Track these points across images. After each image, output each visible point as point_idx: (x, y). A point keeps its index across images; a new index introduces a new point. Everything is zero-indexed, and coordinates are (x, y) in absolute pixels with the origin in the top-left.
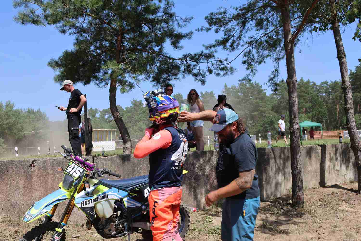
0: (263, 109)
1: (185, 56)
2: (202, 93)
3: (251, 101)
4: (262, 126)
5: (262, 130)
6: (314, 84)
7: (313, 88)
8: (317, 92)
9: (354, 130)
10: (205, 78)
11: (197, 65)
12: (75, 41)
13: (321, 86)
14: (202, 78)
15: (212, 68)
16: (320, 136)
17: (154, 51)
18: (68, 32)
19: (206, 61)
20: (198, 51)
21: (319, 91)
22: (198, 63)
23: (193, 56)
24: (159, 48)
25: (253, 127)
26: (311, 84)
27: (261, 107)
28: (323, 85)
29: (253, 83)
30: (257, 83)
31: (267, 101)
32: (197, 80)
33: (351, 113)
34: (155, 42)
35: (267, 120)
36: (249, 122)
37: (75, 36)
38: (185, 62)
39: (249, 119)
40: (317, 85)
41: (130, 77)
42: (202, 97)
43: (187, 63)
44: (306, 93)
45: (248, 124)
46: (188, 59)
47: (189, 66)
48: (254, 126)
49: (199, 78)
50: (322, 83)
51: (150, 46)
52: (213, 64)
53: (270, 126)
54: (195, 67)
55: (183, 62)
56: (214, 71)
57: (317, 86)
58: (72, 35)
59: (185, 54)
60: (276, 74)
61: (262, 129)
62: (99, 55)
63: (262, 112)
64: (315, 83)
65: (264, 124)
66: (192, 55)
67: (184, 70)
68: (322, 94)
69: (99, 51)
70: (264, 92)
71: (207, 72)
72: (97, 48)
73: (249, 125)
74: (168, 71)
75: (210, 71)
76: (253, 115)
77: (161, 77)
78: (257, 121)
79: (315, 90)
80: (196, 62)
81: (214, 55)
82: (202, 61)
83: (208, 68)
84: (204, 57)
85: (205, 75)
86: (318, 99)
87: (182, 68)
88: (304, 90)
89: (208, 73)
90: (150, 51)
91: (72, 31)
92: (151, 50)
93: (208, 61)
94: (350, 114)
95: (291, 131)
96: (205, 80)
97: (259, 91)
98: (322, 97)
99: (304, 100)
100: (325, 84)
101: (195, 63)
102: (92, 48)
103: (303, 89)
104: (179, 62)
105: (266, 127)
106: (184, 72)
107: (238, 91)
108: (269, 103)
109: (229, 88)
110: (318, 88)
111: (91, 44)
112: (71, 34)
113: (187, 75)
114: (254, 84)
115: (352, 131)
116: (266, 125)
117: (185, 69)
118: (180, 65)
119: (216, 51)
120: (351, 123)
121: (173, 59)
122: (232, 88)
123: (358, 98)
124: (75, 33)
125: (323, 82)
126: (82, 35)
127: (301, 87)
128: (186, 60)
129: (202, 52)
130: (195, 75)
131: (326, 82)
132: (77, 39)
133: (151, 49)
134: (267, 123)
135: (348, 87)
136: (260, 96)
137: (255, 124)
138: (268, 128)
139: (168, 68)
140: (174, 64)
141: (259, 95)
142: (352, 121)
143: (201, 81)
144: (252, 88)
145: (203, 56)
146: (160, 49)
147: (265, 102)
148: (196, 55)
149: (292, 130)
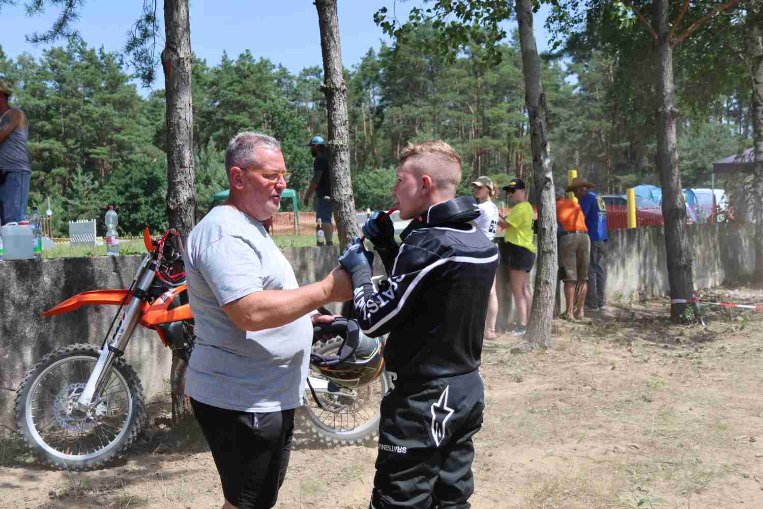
0: (123, 138)
3: (88, 111)
4: (121, 193)
5: (123, 204)
6: (284, 72)
7: (279, 84)
8: (290, 98)
9: (348, 210)
13: (302, 81)
16: (291, 227)
21: (296, 95)
25: (93, 196)
26: (274, 71)
27: (118, 130)
28: (308, 78)
29: (93, 51)
30: (106, 52)
31: (138, 115)
33: (342, 161)
35: (137, 174)
36: (80, 178)
39: (79, 170)
40: (291, 74)
44: (258, 96)
45: (77, 184)
48: (95, 190)
50: (304, 70)
53: (147, 194)
57: (290, 78)
60: (150, 28)
61: (121, 200)
63: (121, 146)
64: (285, 70)
65: (127, 186)
68: (304, 104)
70: (130, 83)
73: (80, 188)
76: (92, 156)
78: (108, 177)
79: (284, 89)
86: (291, 116)
88: (254, 87)
94: (339, 165)
95: (172, 207)
97: (113, 78)
98: (304, 111)
99: (252, 116)
100: (312, 73)
103: (250, 84)
105: (135, 196)
107: (42, 74)
108: (144, 120)
109: (11, 61)
110: (295, 84)
114: (99, 56)
115: (342, 213)
116: (135, 190)
120: (340, 189)
122: (21, 60)
123: (399, 121)
125: (308, 67)
127: (246, 77)
131: (315, 69)
134: (139, 183)
135: (337, 90)
136: (116, 96)
137: (101, 186)
138: (142, 200)
141: (112, 93)
142: (344, 183)
144: (92, 69)
147: (134, 117)
149: (173, 204)
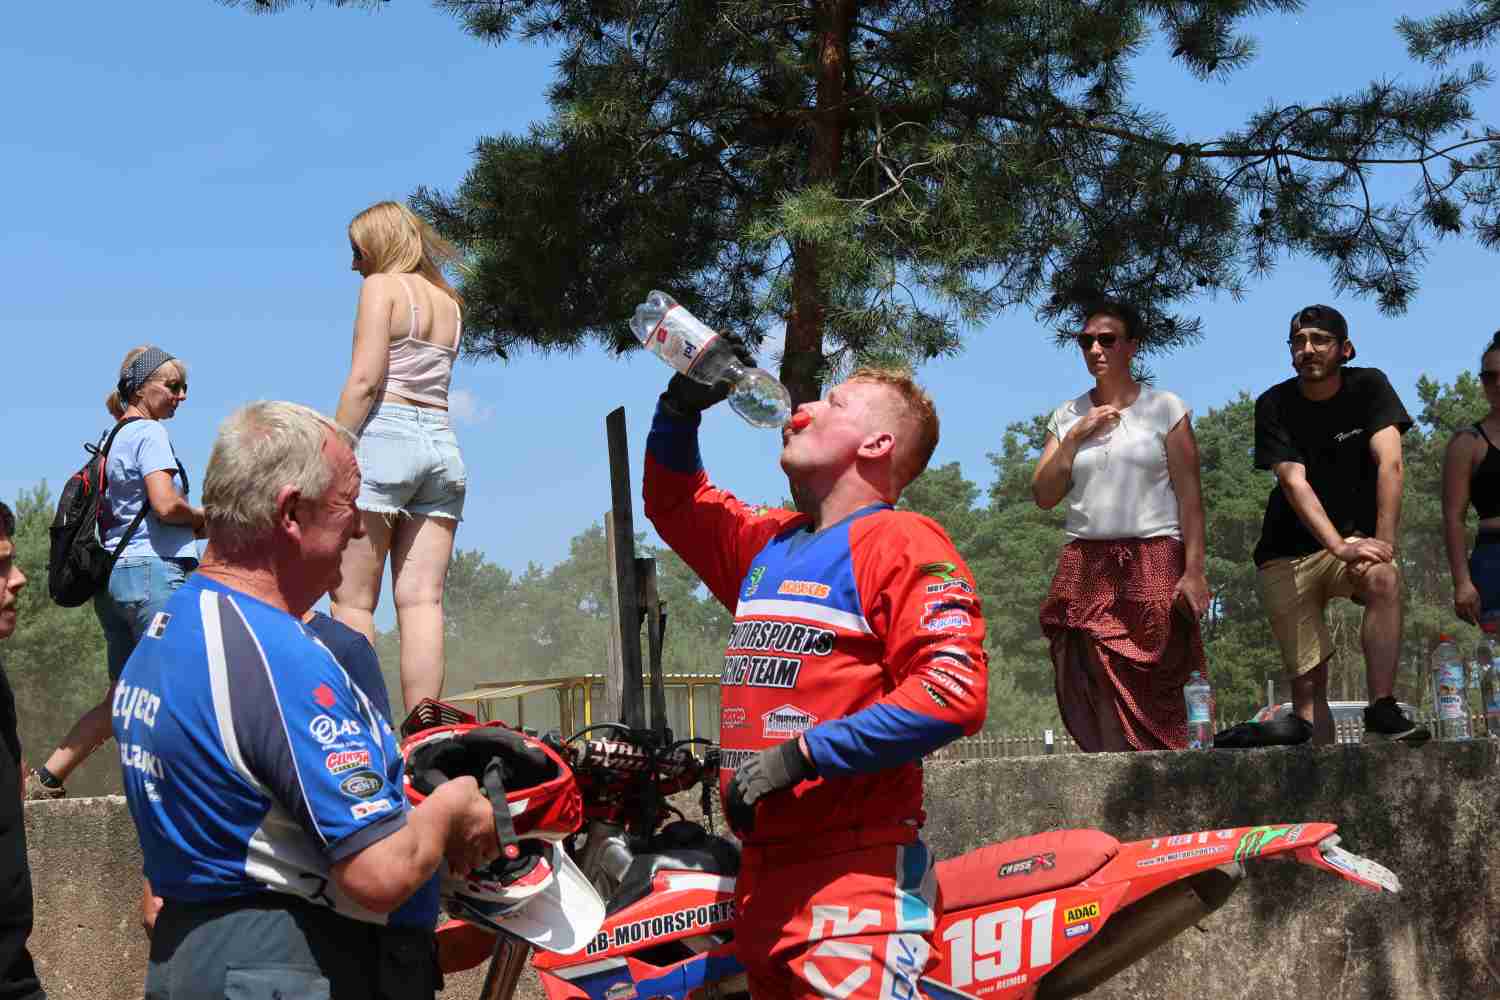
1: (1266, 126)
2: (1426, 390)
10: (1409, 267)
11: (1353, 177)
12: (556, 77)
14: (1382, 264)
15: (1455, 197)
17: (1058, 105)
18: (518, 24)
19: (1410, 151)
20: (1353, 89)
22: (1353, 165)
23: (1318, 125)
24: (1088, 83)
32: (1352, 278)
34: (1062, 47)
37: (559, 46)
38: (1267, 168)
41: (922, 281)
42: (1428, 418)
43: (1286, 170)
46: (1283, 142)
47: (1292, 190)
49: (1362, 264)
51: (1029, 80)
52: (1458, 168)
54: (1337, 197)
55: (1251, 170)
56: (1469, 213)
58: (539, 38)
59: (1261, 112)
62: (705, 155)
66: (1314, 115)
67: (1258, 220)
69: (701, 131)
71: (1417, 223)
72: (691, 110)
74: (1151, 233)
75: (1444, 217)
77: (1109, 277)
80: (1342, 160)
81: (1464, 108)
82: (1381, 152)
83: (1424, 198)
84: (1393, 124)
85: (1407, 246)
87: (1248, 210)
89: (1425, 233)
90: (1031, 111)
91: (542, 14)
92: (1038, 105)
93: (1423, 145)
96: (1403, 282)
101: (1338, 169)
102: (662, 110)
104: (1223, 167)
106: (1259, 231)
111: (658, 87)
112: (534, 29)
113: (1283, 249)
117: (1265, 213)
118: (1233, 192)
119: (1479, 75)
121: (1189, 152)
124: (557, 26)
126: (598, 35)
128: (1274, 152)
129: (1381, 93)
130: (1339, 246)
132: (570, 64)
133: (1041, 95)
139: (1153, 213)
140: (1191, 185)
143: (1377, 284)
145: (1389, 115)
146: (1098, 92)
148: (1338, 113)
